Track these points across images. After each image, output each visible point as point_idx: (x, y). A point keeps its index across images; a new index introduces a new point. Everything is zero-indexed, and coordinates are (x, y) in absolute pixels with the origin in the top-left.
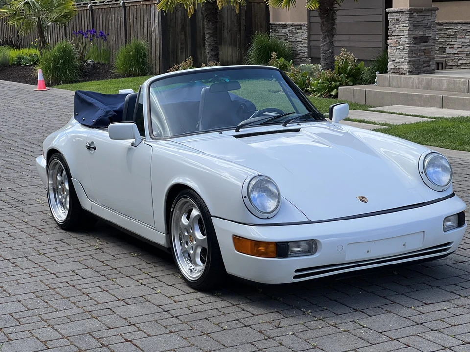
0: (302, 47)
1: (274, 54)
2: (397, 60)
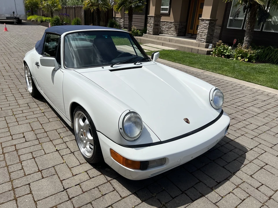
0: (122, 24)
1: (114, 25)
2: (150, 30)
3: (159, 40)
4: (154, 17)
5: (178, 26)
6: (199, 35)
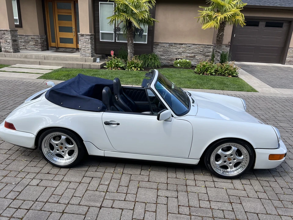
2: (6, 48)
3: (27, 58)
4: (11, 31)
5: (39, 40)
6: (83, 50)
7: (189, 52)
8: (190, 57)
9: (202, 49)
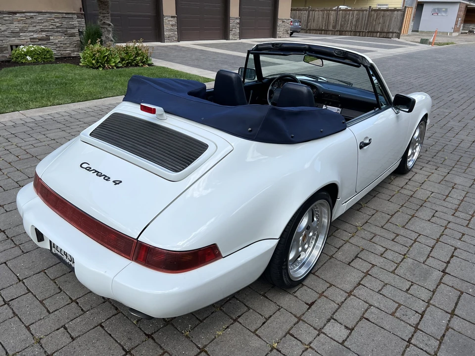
7: (34, 29)
8: (40, 40)
9: (58, 22)
